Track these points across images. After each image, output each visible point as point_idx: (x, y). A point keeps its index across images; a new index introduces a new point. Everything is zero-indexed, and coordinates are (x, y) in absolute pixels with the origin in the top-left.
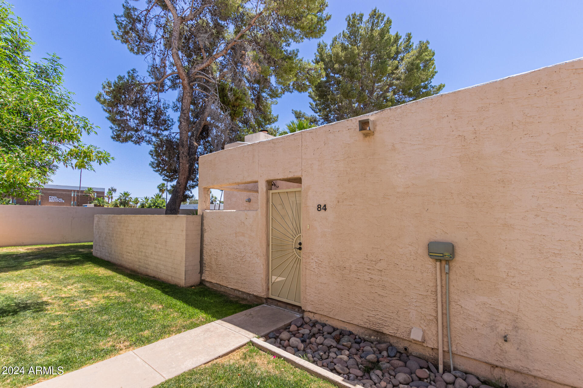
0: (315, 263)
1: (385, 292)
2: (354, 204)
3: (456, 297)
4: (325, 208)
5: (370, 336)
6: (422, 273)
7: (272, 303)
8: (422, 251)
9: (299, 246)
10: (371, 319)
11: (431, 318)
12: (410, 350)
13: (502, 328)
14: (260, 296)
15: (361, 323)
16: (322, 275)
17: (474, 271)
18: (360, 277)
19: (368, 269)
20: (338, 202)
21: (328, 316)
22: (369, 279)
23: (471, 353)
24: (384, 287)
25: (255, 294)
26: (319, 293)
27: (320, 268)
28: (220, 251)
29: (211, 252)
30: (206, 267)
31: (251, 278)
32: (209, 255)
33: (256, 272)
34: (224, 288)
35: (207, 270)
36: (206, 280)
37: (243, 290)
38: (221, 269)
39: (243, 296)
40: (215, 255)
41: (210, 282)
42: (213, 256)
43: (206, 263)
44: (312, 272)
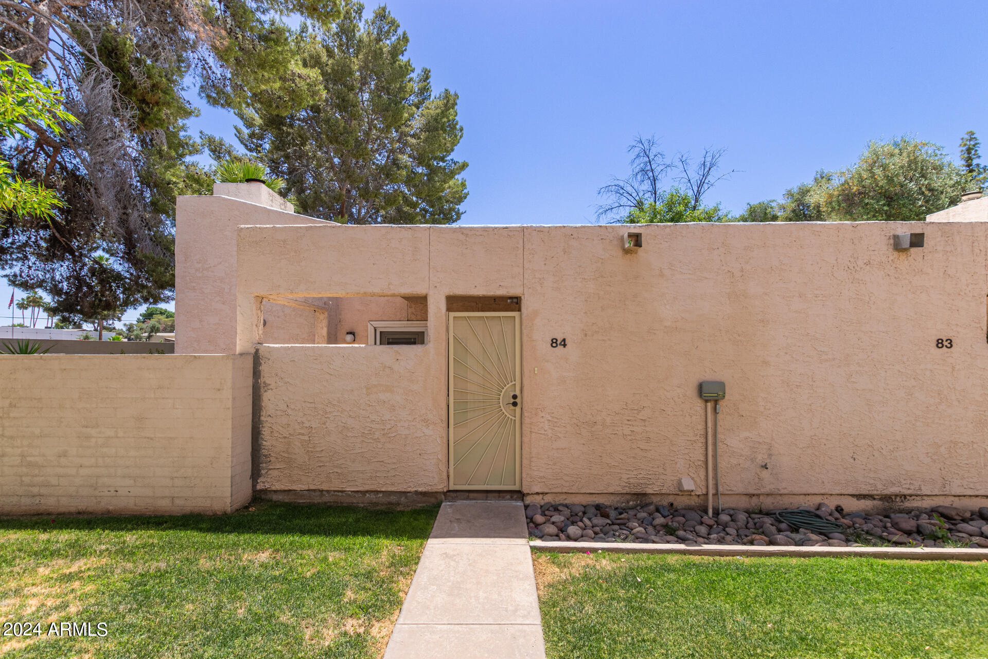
0: (546, 422)
1: (650, 444)
2: (609, 340)
3: (723, 437)
4: (565, 343)
5: (628, 502)
6: (691, 417)
7: (457, 497)
8: (692, 392)
9: (512, 401)
10: (632, 480)
11: (700, 463)
12: (675, 504)
13: (761, 458)
14: (434, 490)
15: (619, 489)
16: (560, 438)
17: (738, 408)
18: (617, 432)
19: (628, 420)
20: (586, 335)
21: (570, 492)
22: (630, 433)
23: (735, 489)
24: (648, 439)
25: (420, 490)
26: (555, 464)
27: (556, 428)
28: (319, 425)
29: (288, 429)
30: (270, 461)
31: (410, 464)
32: (281, 436)
33: (423, 452)
34: (332, 495)
35: (275, 469)
36: (274, 488)
37: (389, 489)
38: (323, 459)
39: (388, 500)
40: (303, 434)
41: (285, 491)
42: (298, 437)
43: (270, 454)
44: (543, 437)
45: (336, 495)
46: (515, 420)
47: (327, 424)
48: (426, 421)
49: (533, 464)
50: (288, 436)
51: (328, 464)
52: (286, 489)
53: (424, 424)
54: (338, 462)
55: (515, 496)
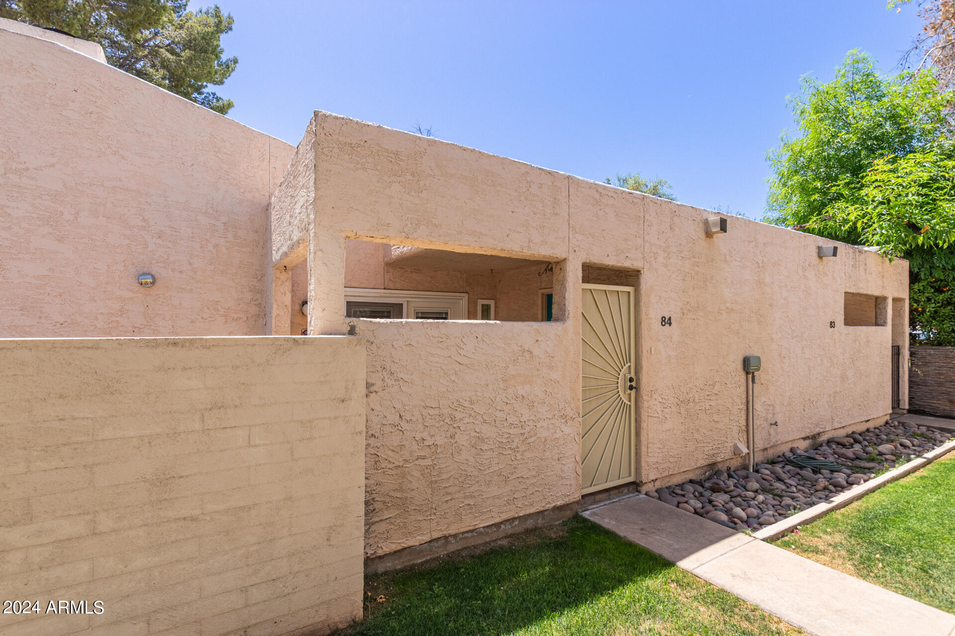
0: (658, 404)
1: (720, 416)
2: (697, 319)
4: (670, 321)
5: (706, 473)
6: (740, 388)
8: (740, 366)
11: (744, 428)
12: (731, 467)
13: (770, 417)
14: (571, 501)
15: (703, 462)
18: (702, 408)
19: (708, 395)
20: (683, 314)
21: (673, 473)
23: (759, 446)
24: (718, 411)
25: (558, 504)
28: (446, 440)
29: (402, 453)
30: (374, 510)
31: (549, 474)
32: (391, 466)
33: (562, 455)
34: (461, 539)
35: (381, 520)
36: (380, 553)
37: (528, 512)
38: (449, 490)
39: (525, 526)
40: (424, 458)
41: (396, 552)
42: (416, 462)
43: (373, 499)
44: (656, 419)
45: (466, 538)
46: (630, 406)
47: (457, 437)
48: (564, 416)
49: (650, 450)
50: (401, 464)
51: (457, 496)
52: (399, 548)
53: (563, 421)
54: (471, 490)
55: (631, 489)
